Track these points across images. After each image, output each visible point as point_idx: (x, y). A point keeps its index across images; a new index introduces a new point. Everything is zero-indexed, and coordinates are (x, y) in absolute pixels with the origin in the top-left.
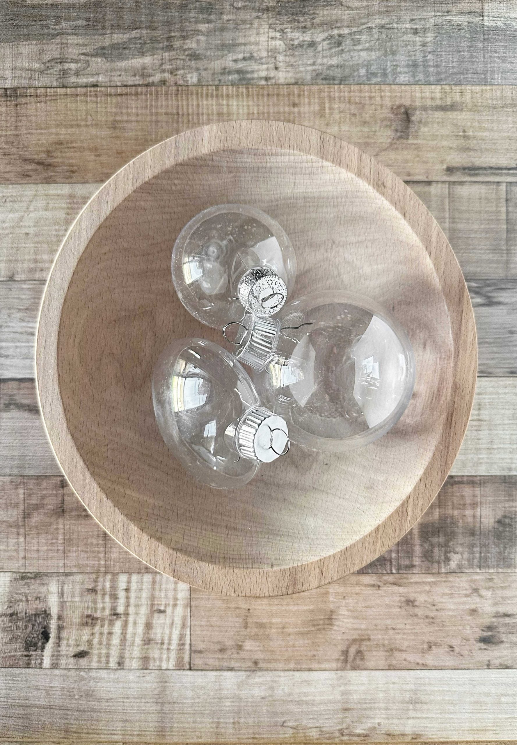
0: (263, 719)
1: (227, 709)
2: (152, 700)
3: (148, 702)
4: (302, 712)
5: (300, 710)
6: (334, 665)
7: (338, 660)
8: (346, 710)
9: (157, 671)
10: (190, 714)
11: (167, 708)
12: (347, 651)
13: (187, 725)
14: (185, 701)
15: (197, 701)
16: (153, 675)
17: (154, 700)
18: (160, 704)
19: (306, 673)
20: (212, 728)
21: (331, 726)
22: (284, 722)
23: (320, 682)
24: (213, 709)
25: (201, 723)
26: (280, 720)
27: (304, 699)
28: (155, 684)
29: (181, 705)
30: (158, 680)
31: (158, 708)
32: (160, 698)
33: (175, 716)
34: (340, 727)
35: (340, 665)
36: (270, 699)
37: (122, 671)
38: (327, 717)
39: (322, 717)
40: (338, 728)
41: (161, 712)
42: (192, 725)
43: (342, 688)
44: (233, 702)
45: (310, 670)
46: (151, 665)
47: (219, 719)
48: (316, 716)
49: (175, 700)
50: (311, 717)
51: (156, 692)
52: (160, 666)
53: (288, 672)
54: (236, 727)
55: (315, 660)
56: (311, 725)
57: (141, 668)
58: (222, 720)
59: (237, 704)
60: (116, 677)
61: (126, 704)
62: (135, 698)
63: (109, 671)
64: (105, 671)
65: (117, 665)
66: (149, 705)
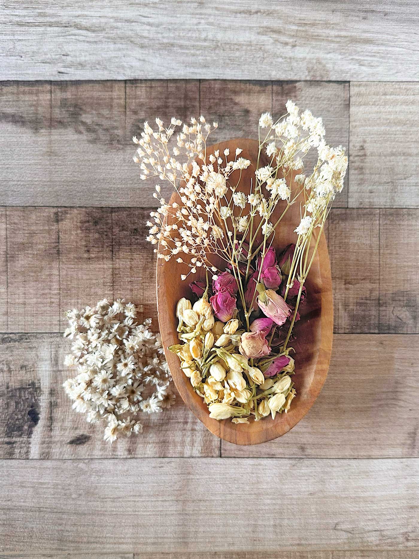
0: (311, 521)
1: (267, 508)
2: (170, 498)
3: (165, 501)
4: (358, 511)
5: (357, 509)
6: (399, 451)
7: (404, 444)
8: (412, 508)
9: (178, 460)
10: (219, 514)
11: (190, 507)
12: (415, 433)
13: (215, 529)
14: (213, 498)
15: (229, 497)
16: (173, 464)
17: (173, 498)
18: (181, 503)
19: (365, 461)
20: (247, 532)
21: (394, 529)
22: (337, 524)
23: (381, 473)
24: (249, 508)
25: (234, 526)
26: (332, 521)
27: (362, 495)
28: (176, 477)
29: (207, 503)
30: (180, 472)
31: (180, 507)
32: (181, 495)
33: (201, 518)
34: (405, 530)
35: (405, 450)
36: (321, 495)
37: (132, 460)
38: (388, 517)
39: (384, 517)
40: (401, 531)
41: (183, 513)
42: (221, 529)
43: (408, 481)
44: (274, 499)
45: (369, 458)
46: (171, 451)
47: (256, 520)
48: (376, 517)
49: (200, 497)
50: (370, 517)
51: (177, 487)
52: (182, 453)
53: (342, 461)
54: (278, 531)
55: (376, 445)
56: (370, 528)
57: (157, 456)
58: (260, 522)
59: (279, 502)
60: (125, 468)
61: (138, 504)
62: (149, 496)
63: (116, 461)
64: (112, 461)
65: (126, 453)
66: (167, 504)
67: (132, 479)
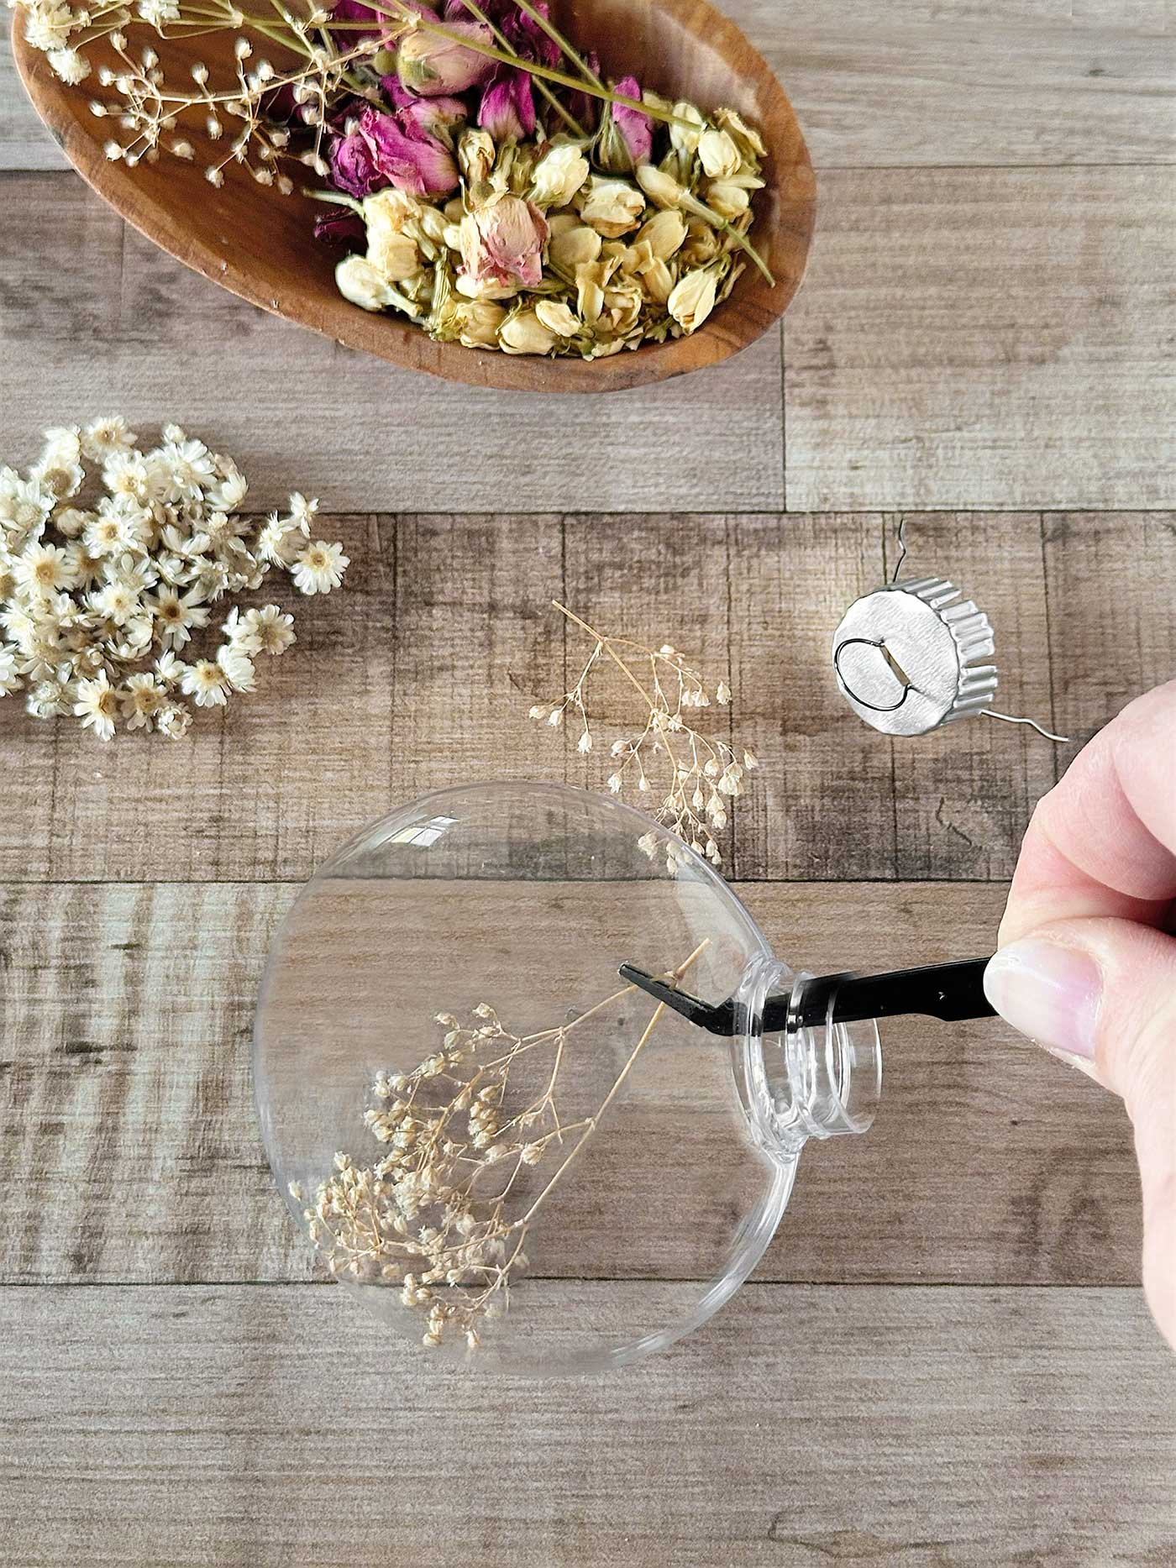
0: (684, 1506)
1: (532, 1457)
2: (206, 1423)
3: (189, 1431)
4: (852, 1472)
5: (848, 1463)
6: (983, 1260)
7: (999, 1237)
8: (1044, 1463)
9: (238, 1290)
10: (369, 1481)
11: (272, 1455)
12: (1035, 1201)
13: (354, 1535)
14: (350, 1423)
15: (404, 1419)
16: (220, 1306)
17: (218, 1422)
18: (241, 1440)
19: (868, 1293)
20: (462, 1546)
21: (984, 1541)
22: (778, 1518)
23: (927, 1336)
24: (472, 1458)
25: (420, 1522)
26: (763, 1507)
27: (863, 1410)
28: (227, 1348)
29: (331, 1442)
30: (241, 1331)
31: (236, 1455)
32: (242, 1411)
33: (306, 1493)
34: (1024, 1546)
35: (1006, 1259)
36: (717, 1410)
37: (87, 1290)
38: (963, 1495)
39: (942, 1494)
40: (1012, 1549)
41: (246, 1477)
42: (377, 1534)
43: (1023, 1364)
44: (559, 1425)
45: (881, 1280)
46: (216, 1262)
47: (494, 1503)
48: (916, 1494)
49: (306, 1419)
50: (895, 1494)
51: (229, 1384)
52: (250, 1268)
53: (789, 1291)
54: (570, 1541)
55: (900, 1236)
56: (898, 1535)
57: (170, 1276)
58: (509, 1511)
59: (576, 1435)
60: (62, 1318)
61: (95, 1441)
62: (136, 1413)
63: (32, 1293)
64: (18, 1293)
65: (68, 1266)
66: (193, 1442)
67: (78, 1355)
